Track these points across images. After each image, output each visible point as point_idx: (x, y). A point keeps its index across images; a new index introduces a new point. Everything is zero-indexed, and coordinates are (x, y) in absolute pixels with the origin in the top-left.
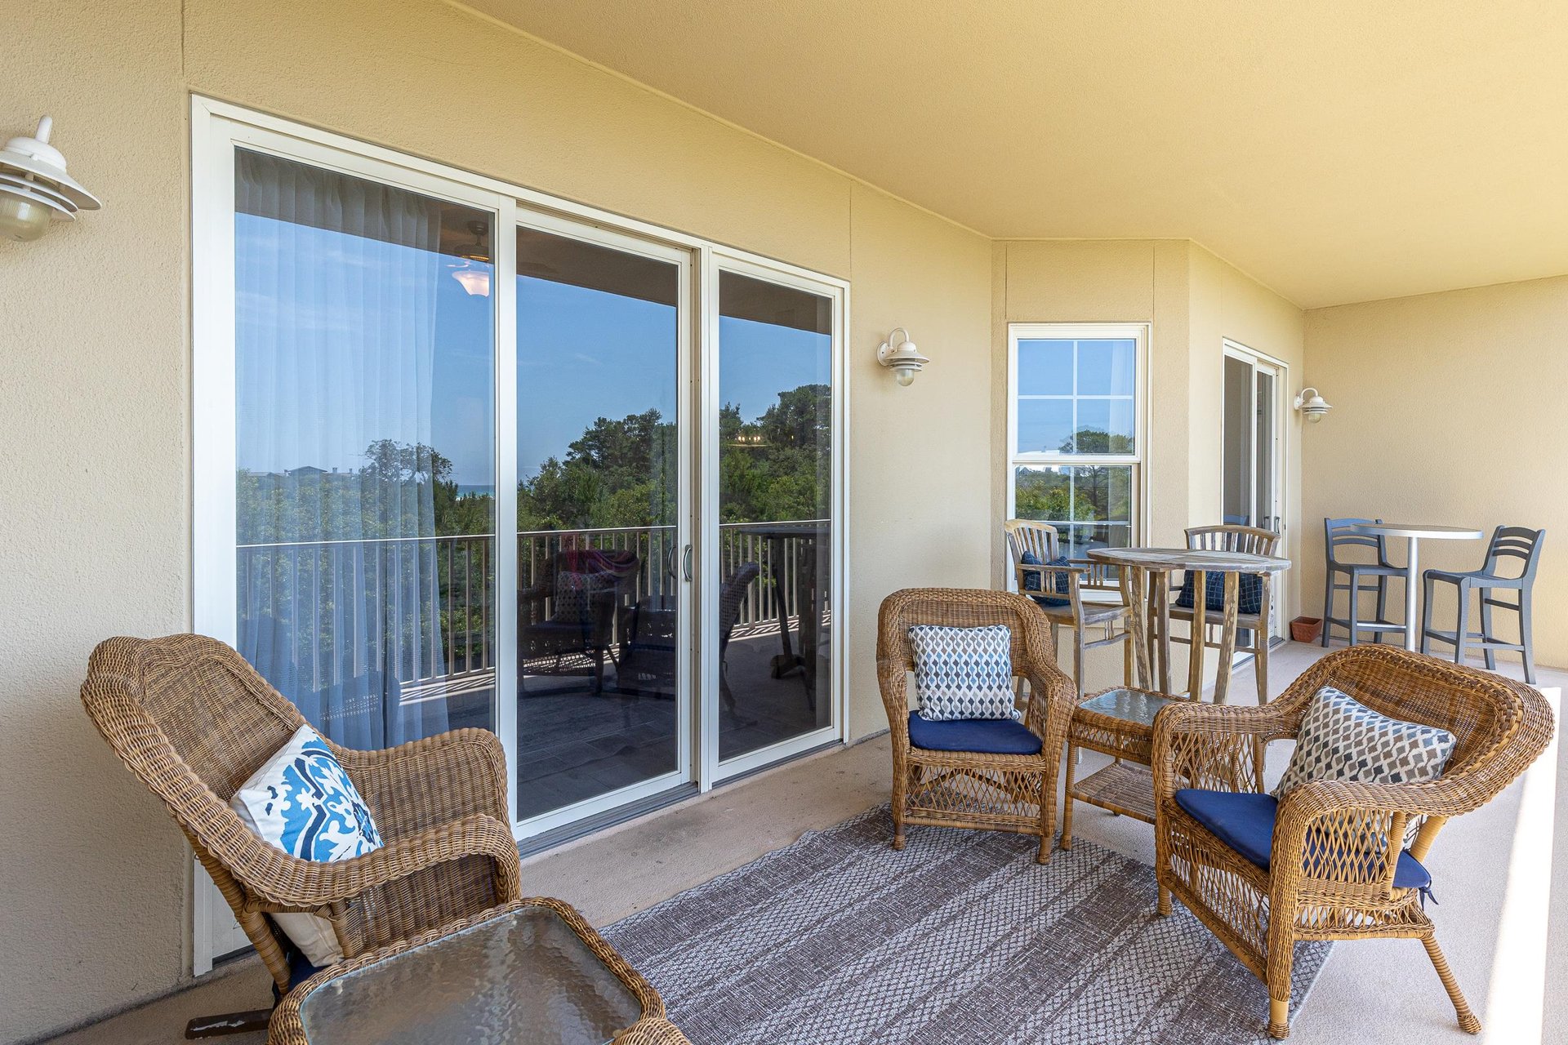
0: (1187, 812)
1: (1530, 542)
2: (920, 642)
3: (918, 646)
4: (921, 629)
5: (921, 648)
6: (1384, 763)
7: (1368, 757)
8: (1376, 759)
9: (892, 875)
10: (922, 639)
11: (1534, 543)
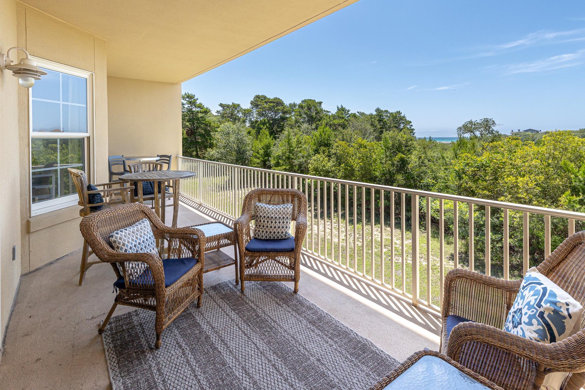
0: (255, 251)
1: (169, 159)
2: (120, 241)
3: (119, 243)
4: (117, 233)
5: (122, 243)
6: (284, 215)
7: (280, 216)
8: (282, 215)
9: (181, 354)
10: (120, 239)
11: (170, 159)
